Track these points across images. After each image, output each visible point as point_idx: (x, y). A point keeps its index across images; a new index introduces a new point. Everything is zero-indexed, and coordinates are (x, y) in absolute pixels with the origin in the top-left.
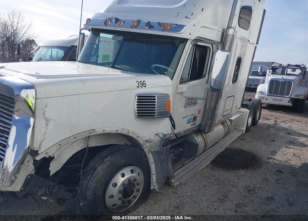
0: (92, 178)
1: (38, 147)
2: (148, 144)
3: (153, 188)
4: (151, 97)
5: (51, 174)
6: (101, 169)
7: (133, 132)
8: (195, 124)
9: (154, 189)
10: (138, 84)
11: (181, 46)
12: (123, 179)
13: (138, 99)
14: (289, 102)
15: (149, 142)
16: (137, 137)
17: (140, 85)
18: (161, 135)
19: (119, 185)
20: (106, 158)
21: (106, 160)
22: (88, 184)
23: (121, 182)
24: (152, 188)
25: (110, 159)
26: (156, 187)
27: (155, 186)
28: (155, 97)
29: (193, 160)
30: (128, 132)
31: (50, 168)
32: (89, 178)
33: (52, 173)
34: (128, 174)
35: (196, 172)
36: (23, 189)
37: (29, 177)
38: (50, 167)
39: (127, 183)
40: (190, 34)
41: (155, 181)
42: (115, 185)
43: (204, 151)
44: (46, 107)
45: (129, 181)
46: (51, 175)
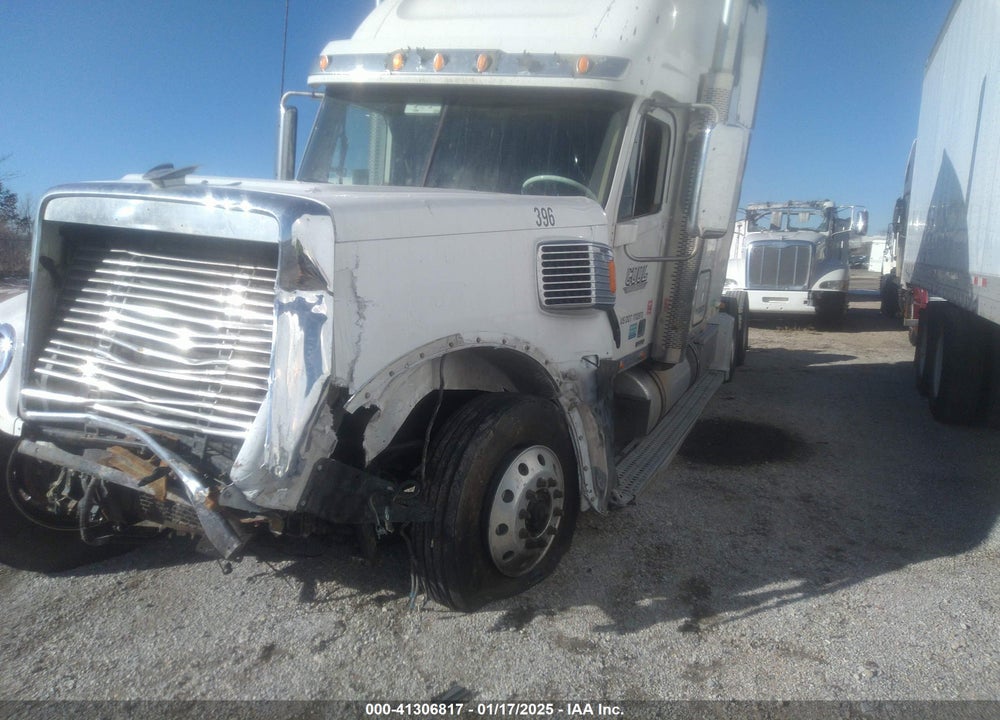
0: (457, 478)
1: (345, 376)
2: (569, 386)
3: (588, 507)
4: (576, 248)
5: (367, 460)
6: (477, 453)
7: (536, 349)
8: (642, 341)
9: (592, 509)
10: (539, 216)
11: (617, 117)
12: (525, 480)
13: (544, 257)
14: (805, 302)
15: (570, 379)
16: (547, 362)
17: (543, 220)
18: (593, 360)
19: (518, 494)
20: (483, 422)
21: (483, 427)
22: (448, 493)
23: (522, 488)
24: (584, 506)
25: (493, 424)
26: (596, 504)
27: (592, 500)
28: (586, 248)
29: (635, 446)
30: (528, 348)
31: (365, 444)
32: (447, 477)
33: (370, 456)
34: (535, 468)
35: (657, 476)
36: (303, 503)
37: (320, 467)
38: (363, 440)
39: (534, 489)
40: (642, 82)
41: (590, 487)
42: (509, 496)
43: (661, 418)
44: (357, 266)
45: (538, 486)
46: (367, 464)
